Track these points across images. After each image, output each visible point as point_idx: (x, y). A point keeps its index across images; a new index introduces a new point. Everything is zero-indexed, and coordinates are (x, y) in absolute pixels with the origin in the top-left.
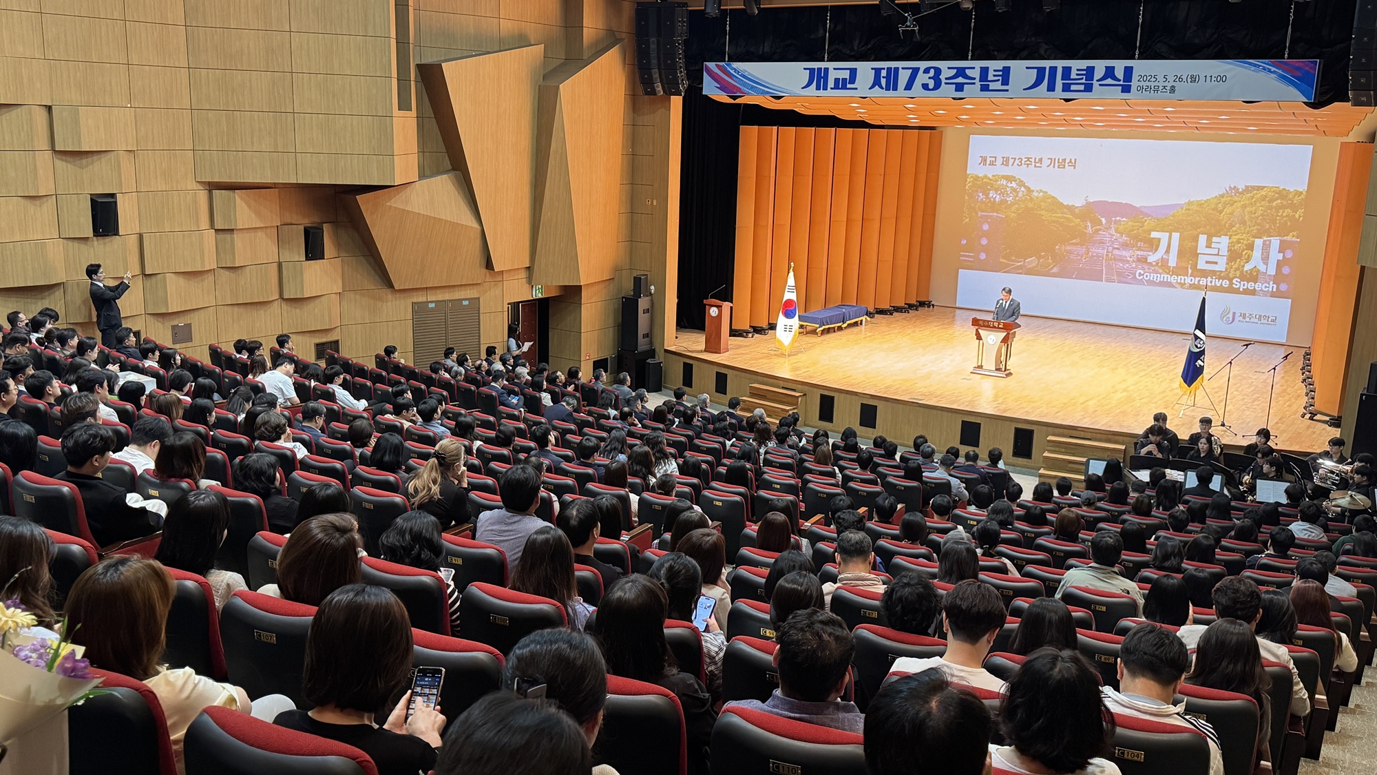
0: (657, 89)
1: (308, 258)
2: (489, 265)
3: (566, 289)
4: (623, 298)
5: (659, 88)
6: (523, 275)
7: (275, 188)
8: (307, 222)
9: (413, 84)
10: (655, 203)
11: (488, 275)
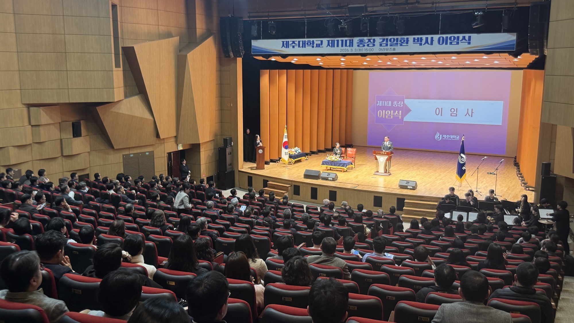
0: (231, 55)
1: (74, 137)
2: (158, 136)
3: (193, 145)
4: (219, 148)
5: (232, 54)
6: (173, 140)
7: (58, 105)
8: (74, 119)
9: (121, 56)
10: (232, 105)
11: (157, 140)
